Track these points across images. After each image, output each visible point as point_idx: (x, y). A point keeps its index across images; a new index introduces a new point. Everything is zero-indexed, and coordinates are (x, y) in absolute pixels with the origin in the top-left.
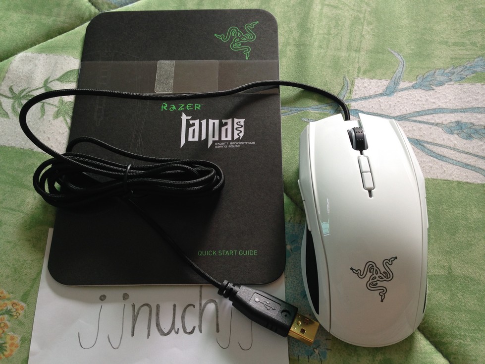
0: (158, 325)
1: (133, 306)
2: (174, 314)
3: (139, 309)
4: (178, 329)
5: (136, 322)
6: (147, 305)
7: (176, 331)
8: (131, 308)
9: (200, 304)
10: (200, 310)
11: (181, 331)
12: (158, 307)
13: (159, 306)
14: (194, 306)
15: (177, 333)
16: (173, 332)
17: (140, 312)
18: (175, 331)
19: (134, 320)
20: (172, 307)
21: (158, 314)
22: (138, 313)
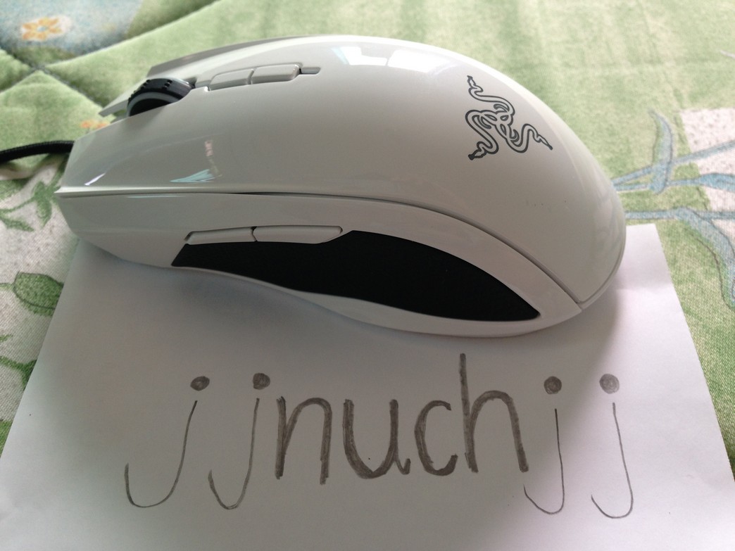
0: (350, 450)
1: (282, 402)
2: (394, 424)
3: (298, 410)
4: (408, 462)
5: (287, 442)
6: (319, 401)
7: (403, 465)
8: (275, 409)
9: (465, 402)
10: (466, 414)
11: (417, 465)
12: (348, 406)
13: (352, 405)
14: (448, 406)
15: (406, 470)
16: (394, 467)
17: (300, 418)
18: (399, 466)
19: (284, 436)
20: (388, 408)
21: (348, 424)
22: (294, 420)
